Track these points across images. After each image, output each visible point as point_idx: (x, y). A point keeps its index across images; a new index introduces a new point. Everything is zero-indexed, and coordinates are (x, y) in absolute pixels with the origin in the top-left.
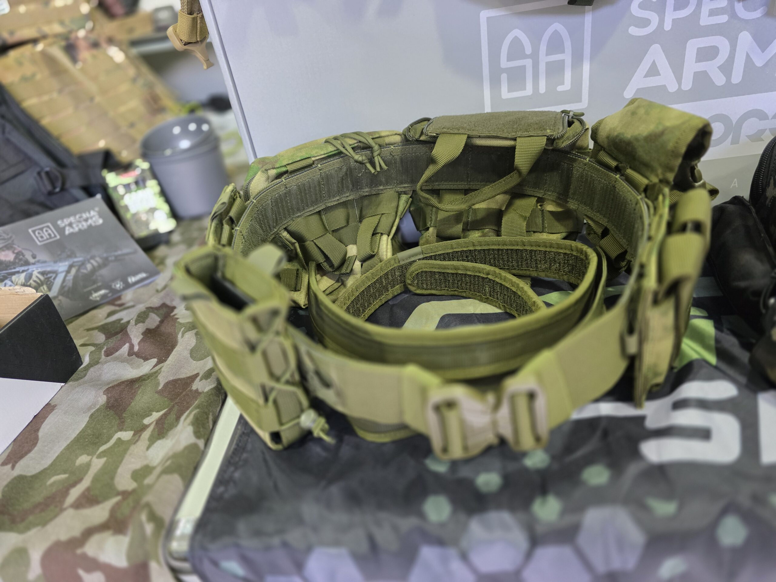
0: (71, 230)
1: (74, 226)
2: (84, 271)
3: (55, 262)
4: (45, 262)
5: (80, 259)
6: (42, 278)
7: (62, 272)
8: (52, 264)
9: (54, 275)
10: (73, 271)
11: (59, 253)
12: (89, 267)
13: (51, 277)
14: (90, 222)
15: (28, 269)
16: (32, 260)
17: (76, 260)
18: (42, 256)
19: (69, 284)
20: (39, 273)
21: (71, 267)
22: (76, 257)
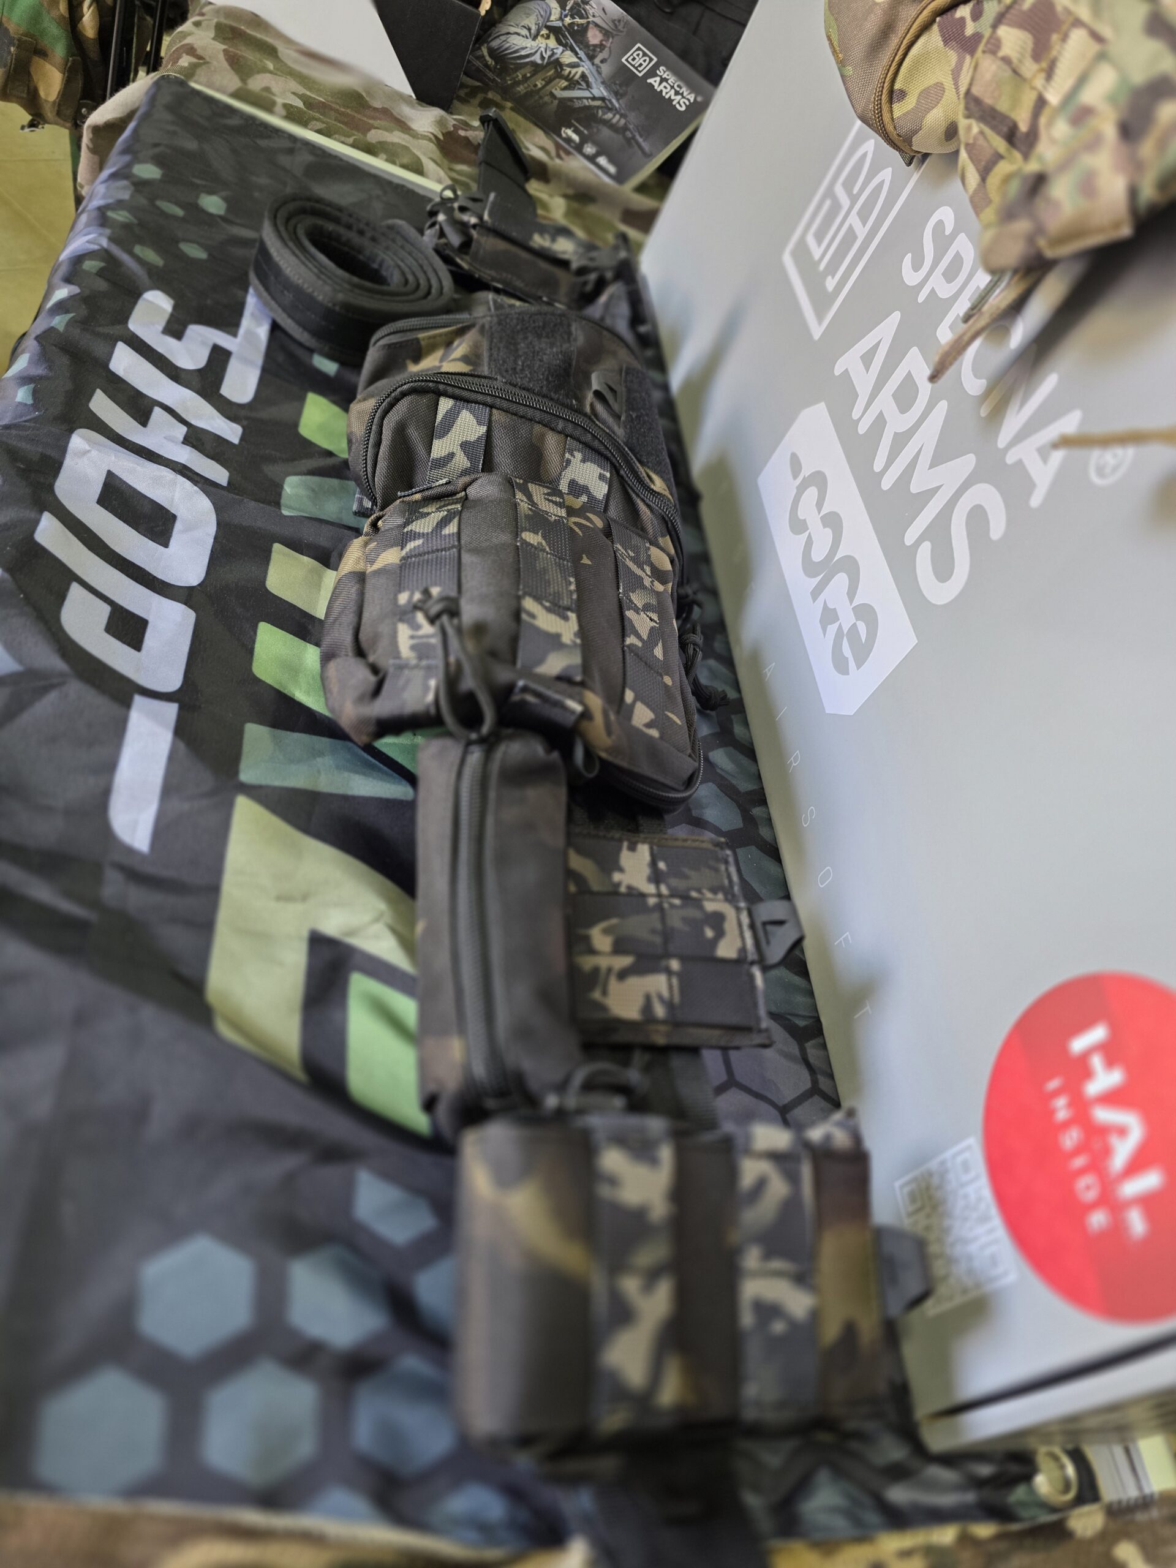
1: (664, 84)
2: (600, 113)
3: (604, 83)
9: (584, 87)
14: (677, 98)
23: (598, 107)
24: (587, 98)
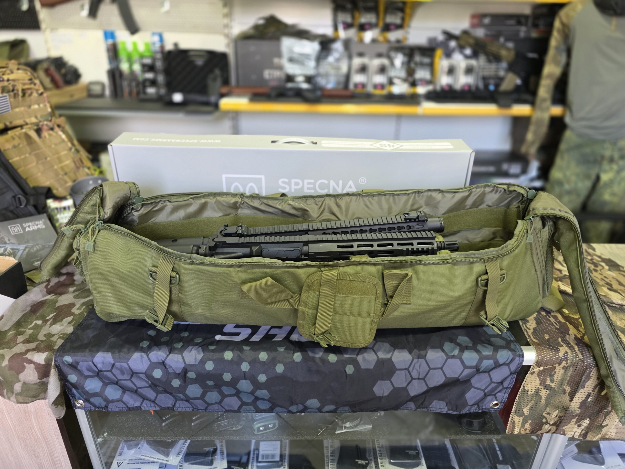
0: (29, 229)
1: (31, 227)
2: (32, 251)
3: (19, 244)
4: (14, 244)
5: (31, 244)
6: (11, 251)
7: (21, 250)
8: (17, 245)
9: (17, 251)
10: (27, 250)
11: (21, 240)
12: (35, 249)
13: (16, 252)
14: (39, 226)
15: (5, 246)
16: (8, 242)
17: (29, 244)
18: (13, 241)
19: (24, 256)
20: (11, 249)
21: (26, 248)
22: (29, 243)
23: (29, 250)
24: (23, 252)
